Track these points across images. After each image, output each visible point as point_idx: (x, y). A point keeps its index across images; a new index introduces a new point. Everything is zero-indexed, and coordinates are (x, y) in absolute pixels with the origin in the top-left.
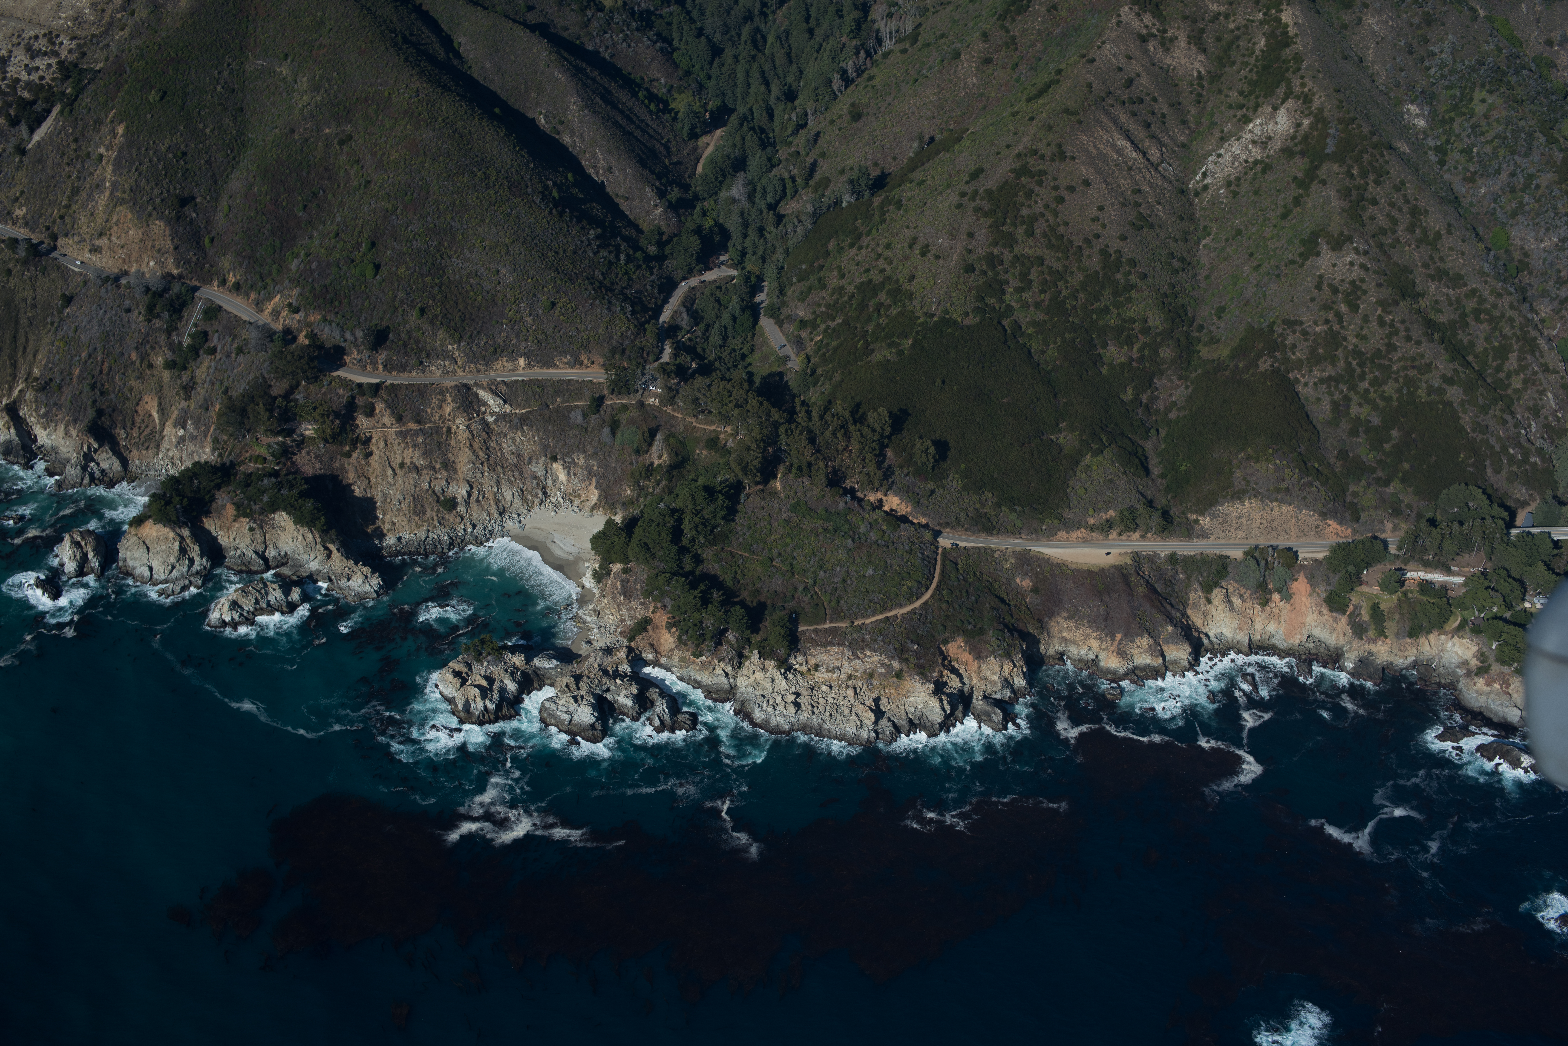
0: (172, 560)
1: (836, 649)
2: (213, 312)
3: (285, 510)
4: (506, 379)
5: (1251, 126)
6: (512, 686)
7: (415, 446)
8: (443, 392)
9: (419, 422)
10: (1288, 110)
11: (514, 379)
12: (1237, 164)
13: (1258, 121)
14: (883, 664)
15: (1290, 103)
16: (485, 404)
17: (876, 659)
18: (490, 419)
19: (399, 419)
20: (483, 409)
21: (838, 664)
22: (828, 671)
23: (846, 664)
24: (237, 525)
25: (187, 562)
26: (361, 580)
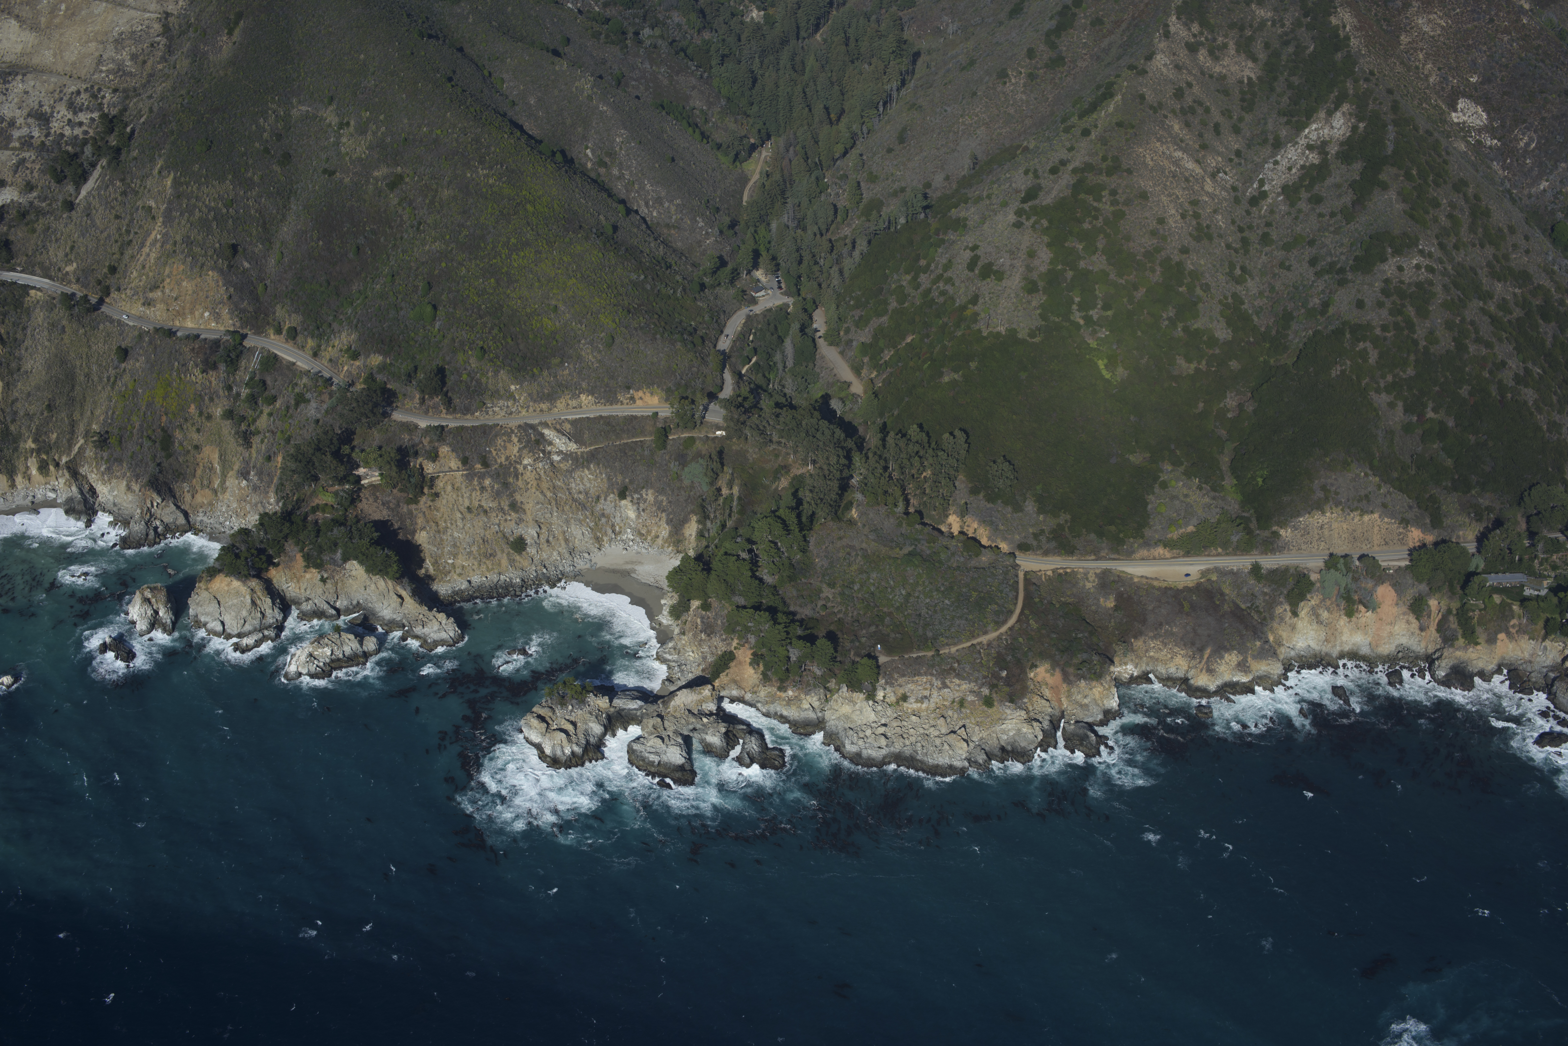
0: (244, 613)
1: (924, 679)
2: (271, 361)
3: (356, 558)
4: (570, 417)
5: (1307, 131)
6: (597, 729)
7: (483, 489)
8: (509, 433)
9: (485, 464)
10: (1344, 113)
11: (577, 417)
12: (1294, 171)
13: (1314, 126)
14: (972, 692)
15: (1345, 107)
16: (551, 443)
17: (965, 686)
18: (556, 459)
19: (465, 461)
20: (549, 448)
21: (927, 693)
22: (917, 701)
23: (935, 693)
24: (308, 576)
25: (259, 615)
26: (436, 626)
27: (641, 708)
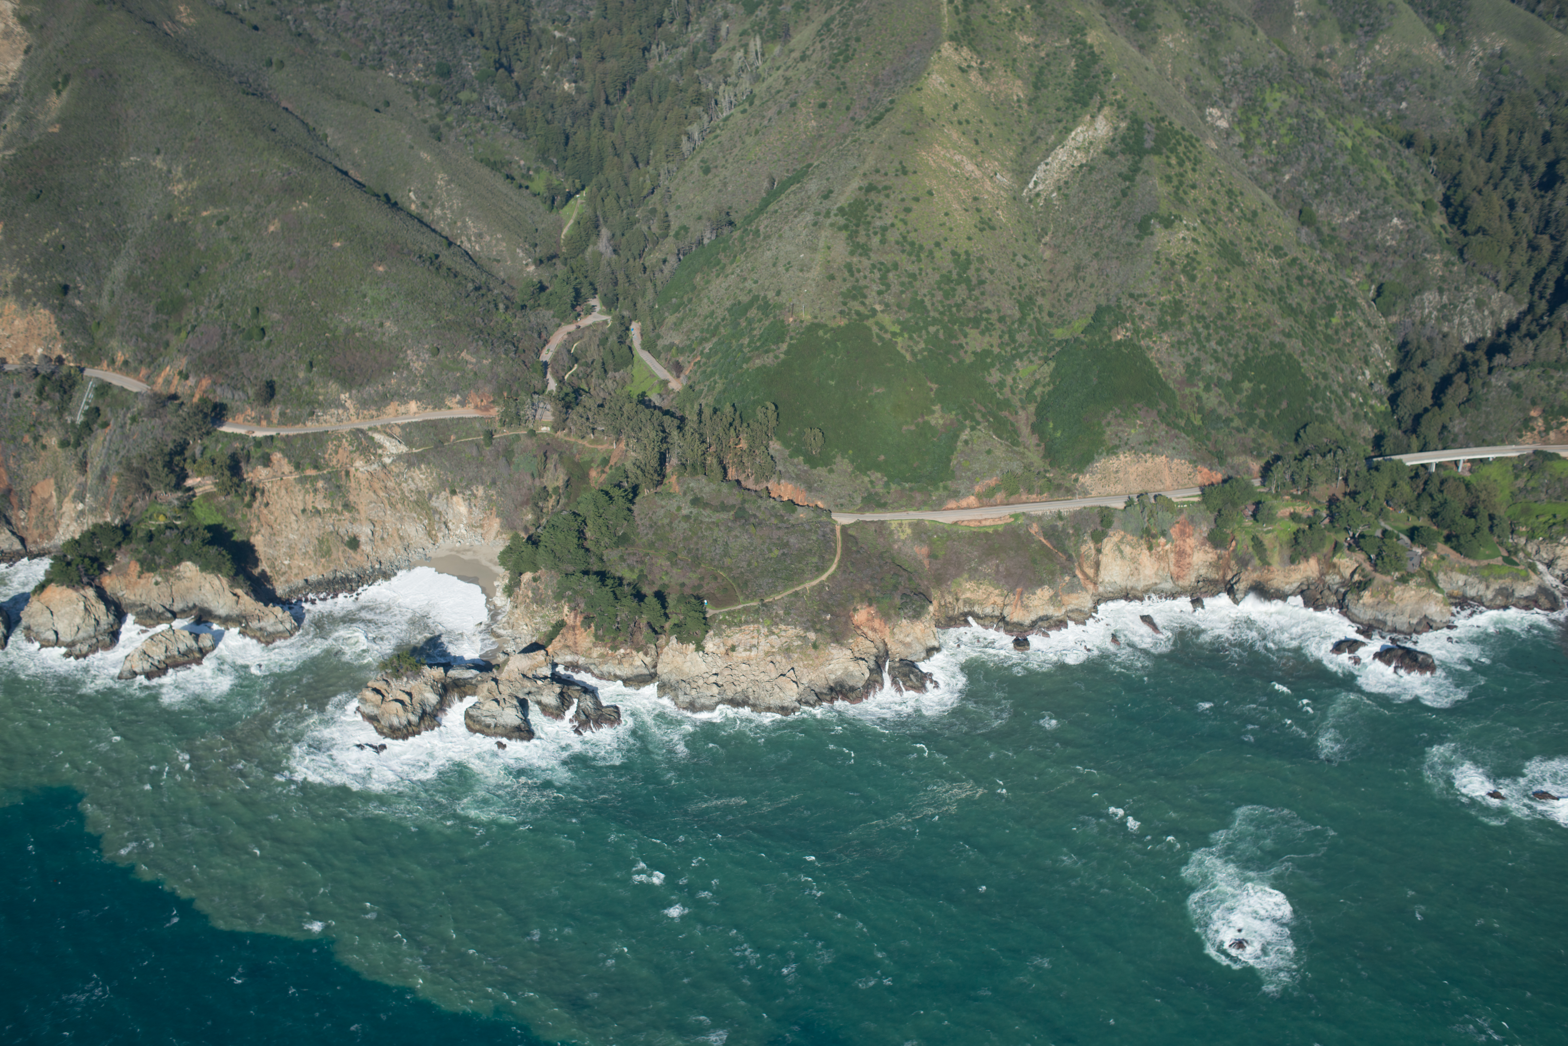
0: (78, 620)
1: (752, 627)
2: (103, 389)
3: (190, 559)
4: (399, 422)
5: (1073, 133)
6: (432, 698)
7: (316, 491)
8: (339, 438)
9: (316, 467)
10: (1105, 116)
11: (407, 421)
12: (1064, 169)
13: (1079, 129)
14: (798, 637)
15: (1106, 110)
16: (381, 446)
17: (792, 631)
18: (387, 461)
19: (298, 466)
20: (380, 451)
21: (755, 642)
22: (745, 650)
23: (762, 640)
24: (142, 581)
25: (93, 622)
26: (272, 620)
27: (476, 676)
